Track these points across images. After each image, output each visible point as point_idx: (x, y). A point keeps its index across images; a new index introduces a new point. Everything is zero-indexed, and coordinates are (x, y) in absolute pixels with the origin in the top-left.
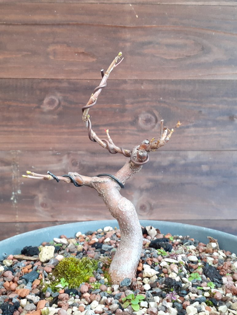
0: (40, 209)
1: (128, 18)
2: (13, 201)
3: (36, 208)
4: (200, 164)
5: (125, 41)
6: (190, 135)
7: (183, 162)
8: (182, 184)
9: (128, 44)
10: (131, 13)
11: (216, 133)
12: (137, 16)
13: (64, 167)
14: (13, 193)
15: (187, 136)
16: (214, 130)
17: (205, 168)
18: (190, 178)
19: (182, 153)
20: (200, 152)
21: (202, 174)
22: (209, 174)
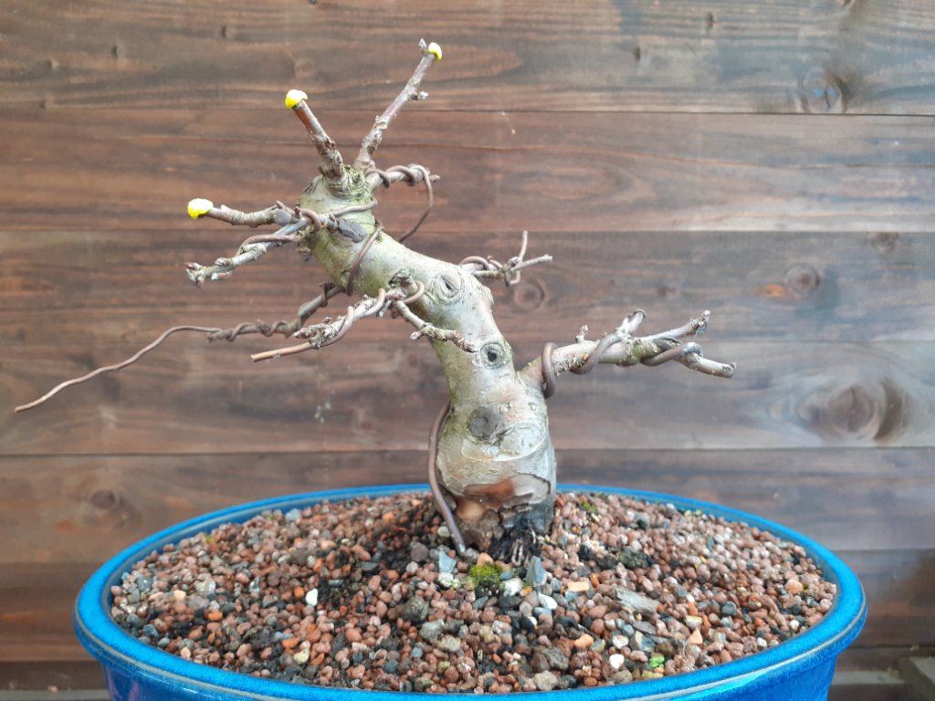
0: (360, 432)
1: (500, 134)
2: (319, 419)
3: (355, 430)
5: (494, 171)
8: (583, 395)
9: (498, 177)
10: (503, 126)
12: (513, 132)
13: (396, 368)
14: (319, 408)
17: (618, 369)
18: (594, 385)
21: (614, 378)
22: (626, 378)
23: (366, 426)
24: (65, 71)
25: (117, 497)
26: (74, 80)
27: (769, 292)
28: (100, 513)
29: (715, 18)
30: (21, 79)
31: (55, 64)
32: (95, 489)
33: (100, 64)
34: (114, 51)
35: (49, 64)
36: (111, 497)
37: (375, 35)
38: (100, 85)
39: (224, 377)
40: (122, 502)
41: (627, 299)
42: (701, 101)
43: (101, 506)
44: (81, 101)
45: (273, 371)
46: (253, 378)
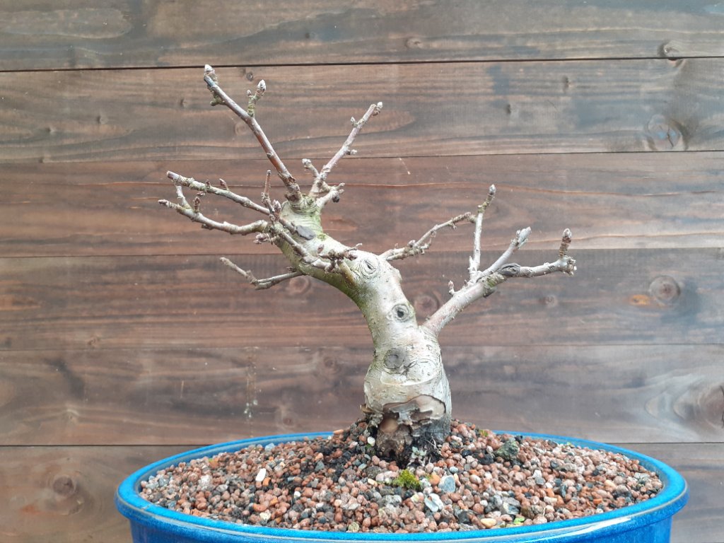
0: (283, 427)
1: (398, 175)
2: (247, 415)
3: (278, 425)
4: (502, 364)
5: (394, 204)
6: (485, 324)
7: (477, 361)
8: (479, 393)
9: (398, 208)
10: (401, 168)
11: (521, 321)
12: (409, 173)
13: (314, 368)
14: (248, 404)
15: (482, 326)
16: (519, 318)
17: (508, 370)
18: (488, 384)
19: (475, 349)
20: (501, 348)
21: (505, 378)
22: (515, 378)
23: (288, 421)
24: (60, 135)
25: (75, 483)
26: (66, 142)
27: (636, 301)
28: (59, 498)
29: (570, 81)
30: (26, 142)
31: (53, 131)
32: (57, 477)
33: (87, 129)
34: (98, 119)
35: (49, 130)
36: (70, 484)
37: (298, 102)
38: (86, 145)
39: (169, 378)
40: (79, 488)
41: (512, 308)
42: (563, 144)
43: (60, 492)
44: (70, 157)
45: (210, 372)
46: (194, 378)
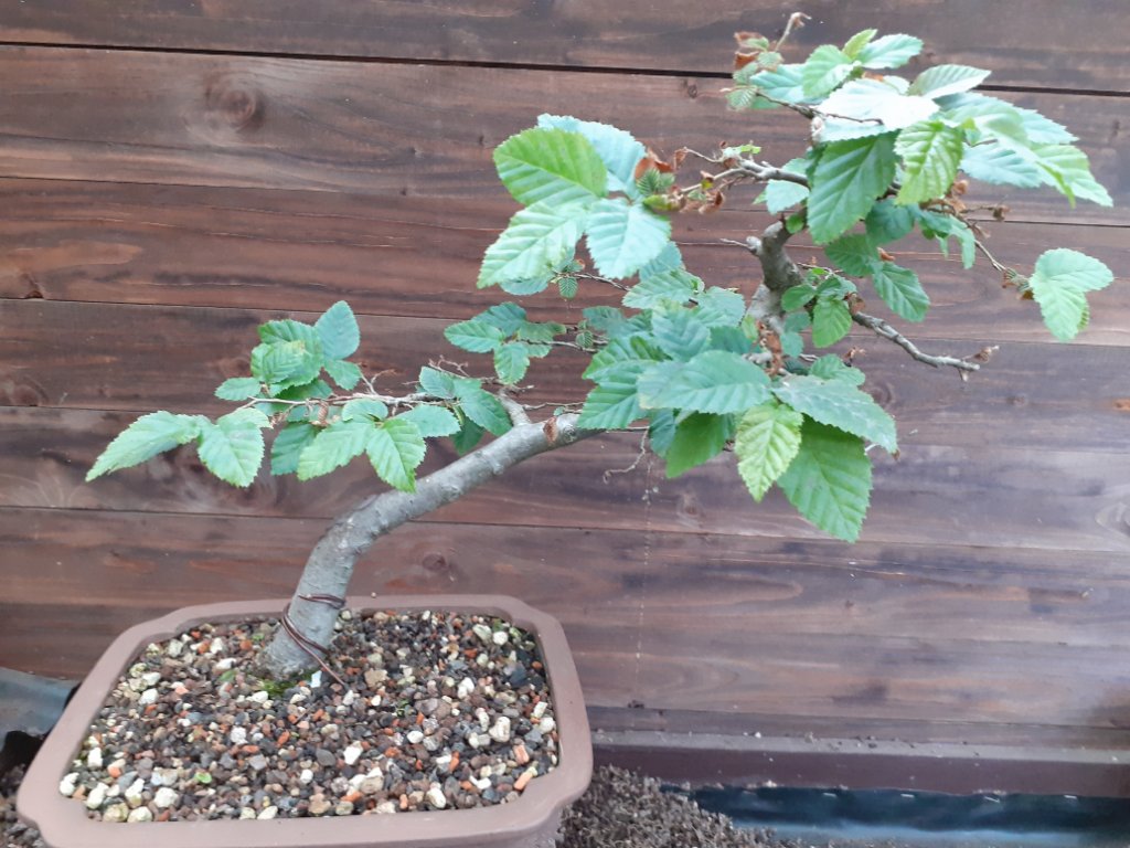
23: (691, 511)
24: (429, 159)
25: (447, 561)
26: (437, 169)
27: (1119, 406)
28: (429, 574)
29: (1121, 126)
30: (383, 165)
31: (419, 153)
32: (428, 553)
33: (464, 154)
34: (481, 139)
35: (413, 151)
36: (442, 561)
38: (463, 176)
40: (452, 567)
41: (973, 406)
44: (441, 191)
45: (606, 456)
46: (588, 461)
